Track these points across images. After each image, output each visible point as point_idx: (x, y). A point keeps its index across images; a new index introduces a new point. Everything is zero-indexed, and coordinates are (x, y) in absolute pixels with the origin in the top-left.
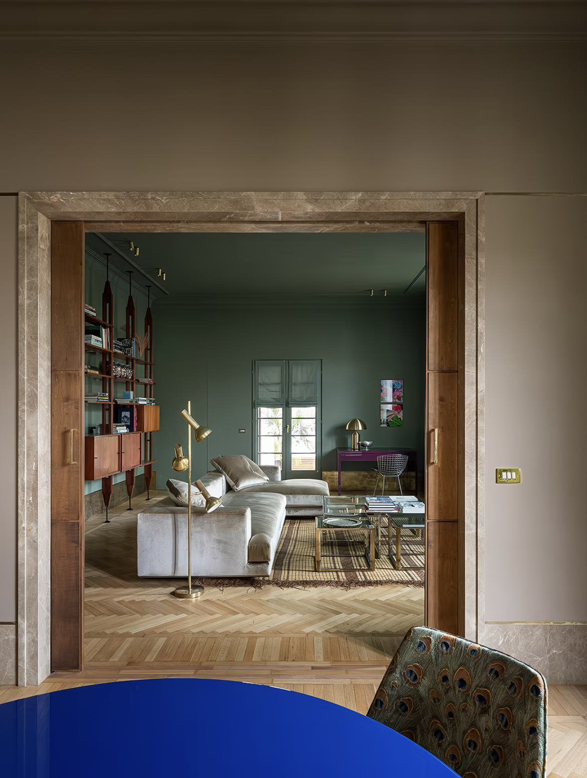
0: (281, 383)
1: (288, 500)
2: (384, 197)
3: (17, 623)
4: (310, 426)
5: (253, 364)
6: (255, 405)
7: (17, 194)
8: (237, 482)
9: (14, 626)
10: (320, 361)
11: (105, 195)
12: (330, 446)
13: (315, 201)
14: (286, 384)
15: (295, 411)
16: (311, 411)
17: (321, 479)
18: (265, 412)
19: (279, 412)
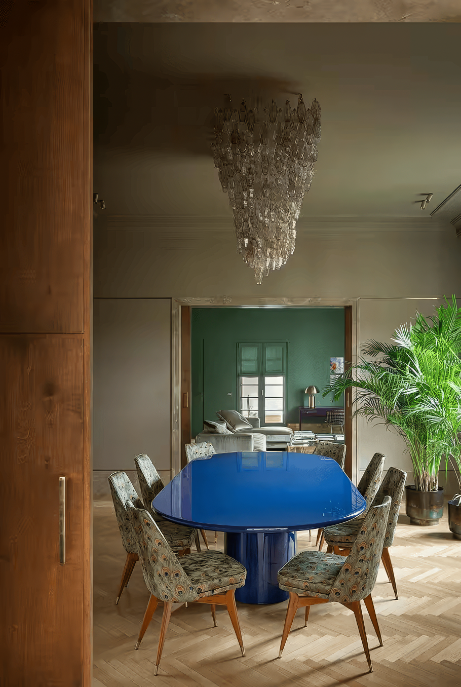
0: (258, 360)
1: (267, 438)
2: (320, 299)
3: (171, 470)
4: (279, 391)
5: (237, 346)
6: (239, 375)
7: (171, 298)
8: (234, 427)
9: (170, 472)
10: (286, 344)
11: (207, 299)
12: (293, 405)
13: (292, 301)
14: (261, 361)
15: (268, 380)
16: (280, 380)
17: (287, 427)
18: (245, 380)
19: (256, 380)
